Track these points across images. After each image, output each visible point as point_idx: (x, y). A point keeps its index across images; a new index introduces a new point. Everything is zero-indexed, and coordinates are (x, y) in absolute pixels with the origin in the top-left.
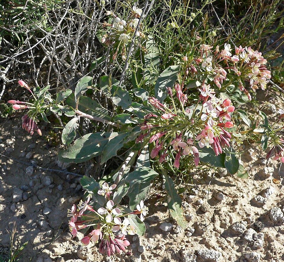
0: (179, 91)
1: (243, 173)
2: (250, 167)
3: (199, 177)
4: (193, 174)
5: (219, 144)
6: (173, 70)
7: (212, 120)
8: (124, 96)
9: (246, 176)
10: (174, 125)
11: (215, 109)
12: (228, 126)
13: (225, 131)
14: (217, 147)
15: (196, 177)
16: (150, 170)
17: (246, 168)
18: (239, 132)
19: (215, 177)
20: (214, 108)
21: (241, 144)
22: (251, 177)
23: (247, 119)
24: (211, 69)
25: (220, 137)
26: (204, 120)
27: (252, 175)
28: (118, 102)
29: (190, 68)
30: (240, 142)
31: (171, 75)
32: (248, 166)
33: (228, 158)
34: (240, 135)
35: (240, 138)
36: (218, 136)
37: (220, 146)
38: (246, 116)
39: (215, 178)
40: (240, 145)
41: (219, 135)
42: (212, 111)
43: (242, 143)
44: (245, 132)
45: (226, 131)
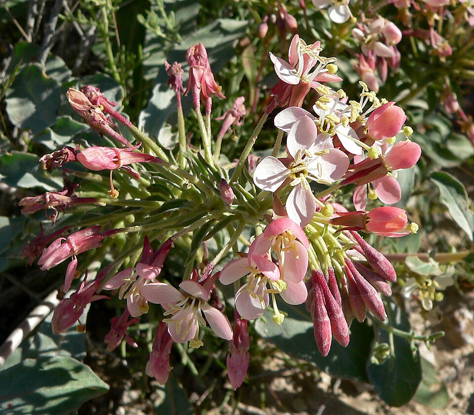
0: (198, 69)
1: (434, 388)
2: (456, 367)
3: (290, 388)
4: (271, 376)
5: (337, 305)
6: (225, 32)
7: (307, 194)
8: (45, 96)
9: (441, 400)
10: (161, 203)
11: (330, 141)
12: (380, 227)
13: (369, 246)
14: (327, 319)
15: (281, 384)
16: (78, 370)
17: (442, 372)
18: (432, 255)
19: (340, 391)
20: (321, 137)
21: (435, 303)
22: (456, 401)
23: (463, 208)
24: (345, 15)
25: (345, 271)
26: (269, 185)
27: (459, 396)
28: (23, 118)
29: (274, 17)
30: (432, 295)
31: (218, 46)
32: (452, 364)
33: (381, 351)
34: (433, 266)
35: (432, 277)
36: (340, 268)
37: (341, 315)
38: (460, 200)
39: (339, 395)
40: (431, 306)
41: (341, 264)
42: (313, 149)
43: (440, 297)
44: (454, 258)
45: (374, 251)
